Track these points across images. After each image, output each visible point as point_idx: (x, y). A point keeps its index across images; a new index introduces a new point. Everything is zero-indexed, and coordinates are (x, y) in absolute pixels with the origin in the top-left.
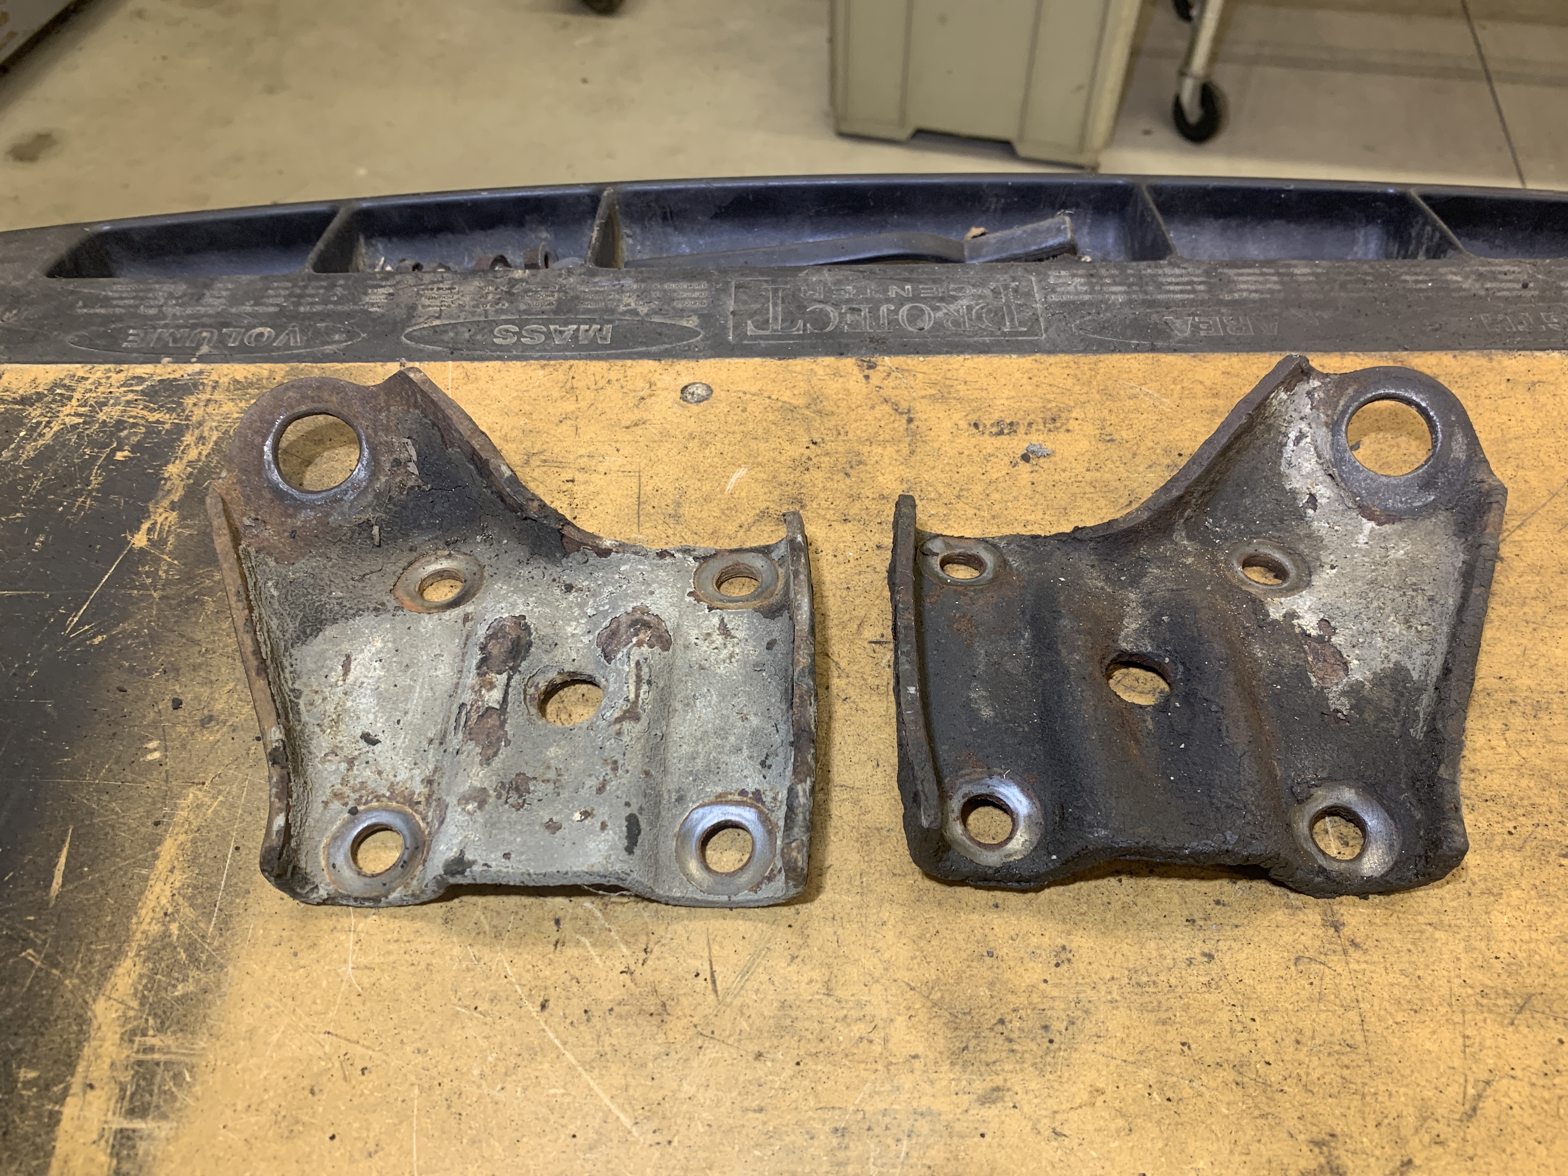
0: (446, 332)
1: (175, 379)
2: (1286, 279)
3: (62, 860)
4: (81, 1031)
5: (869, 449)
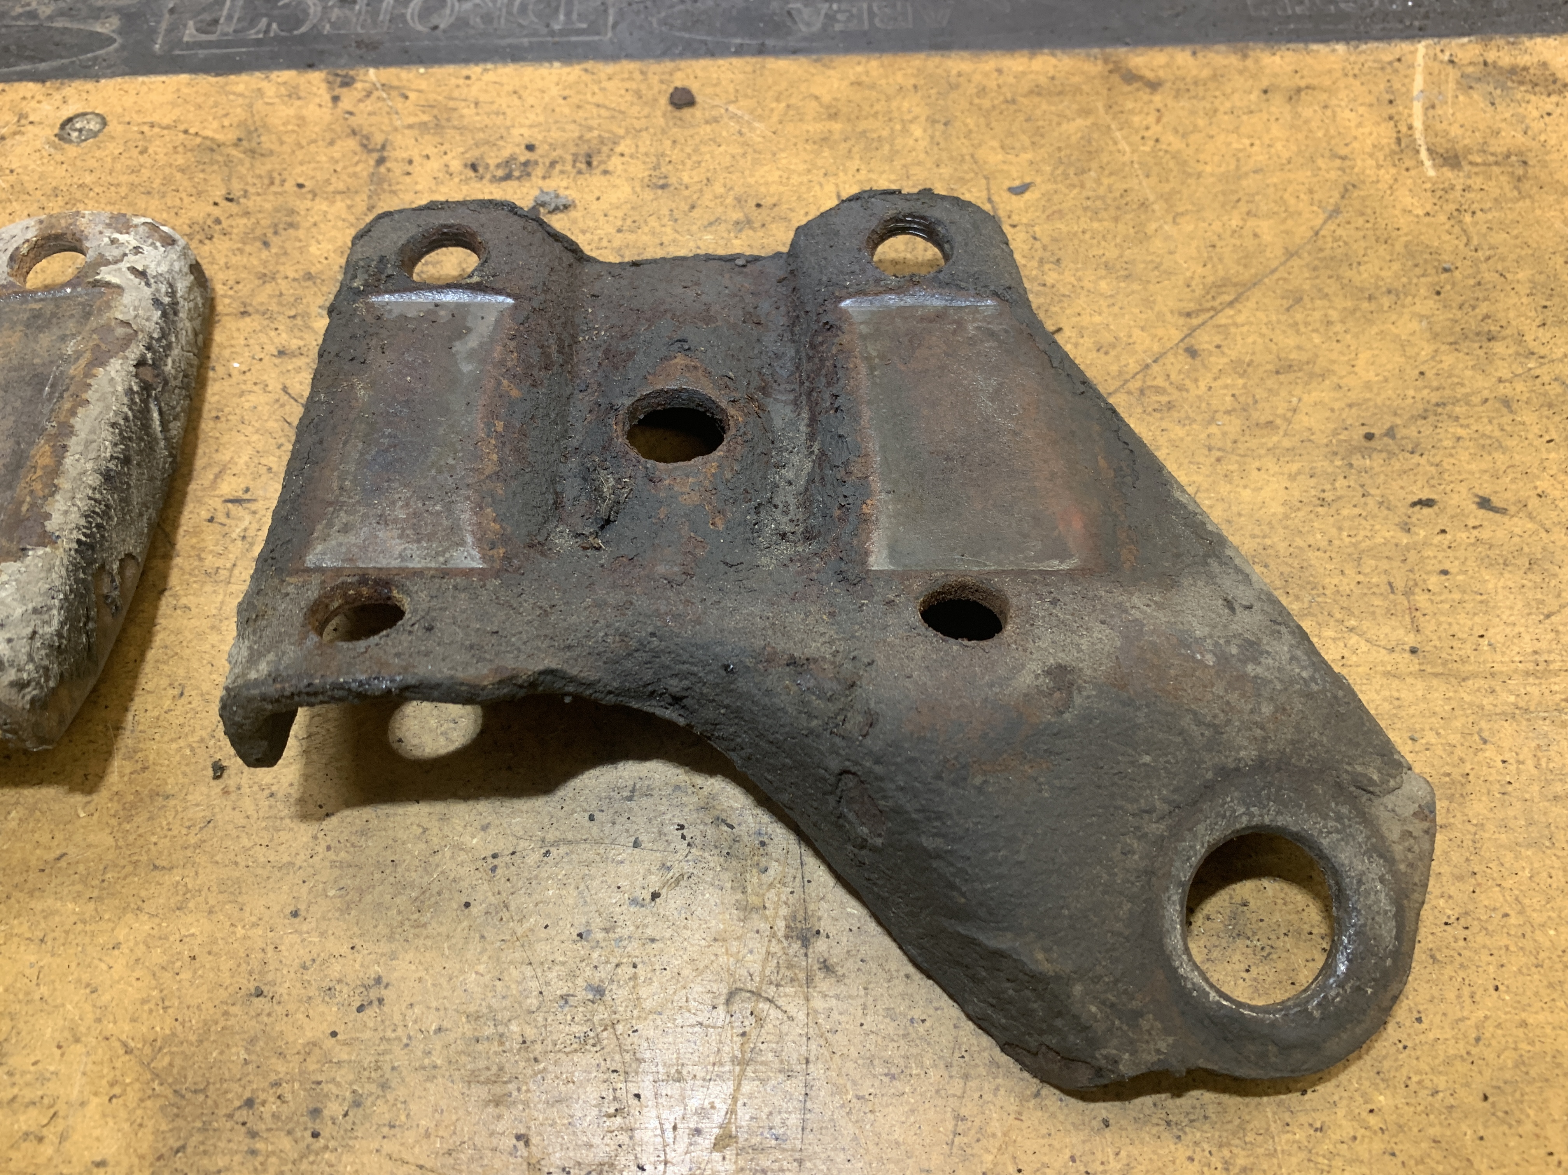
5: (309, 205)
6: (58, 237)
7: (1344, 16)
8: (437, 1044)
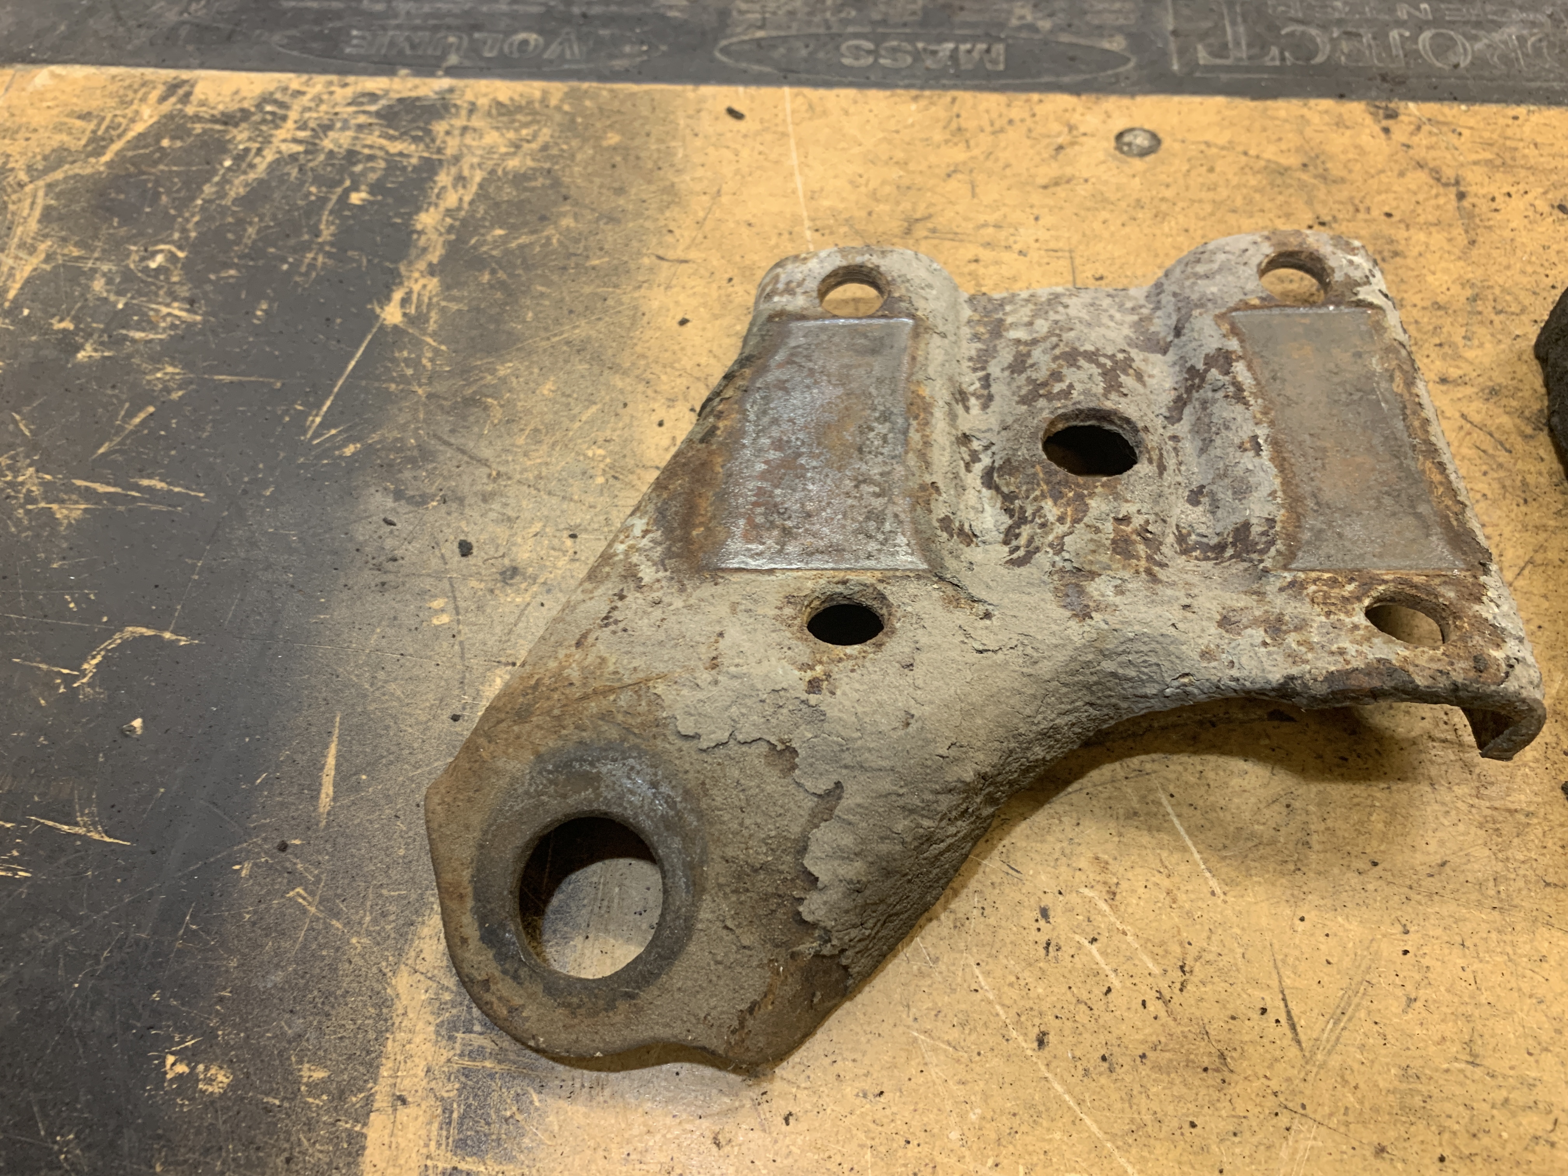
0: (774, 47)
1: (418, 99)
3: (331, 762)
5: (1406, 234)
6: (1291, 254)
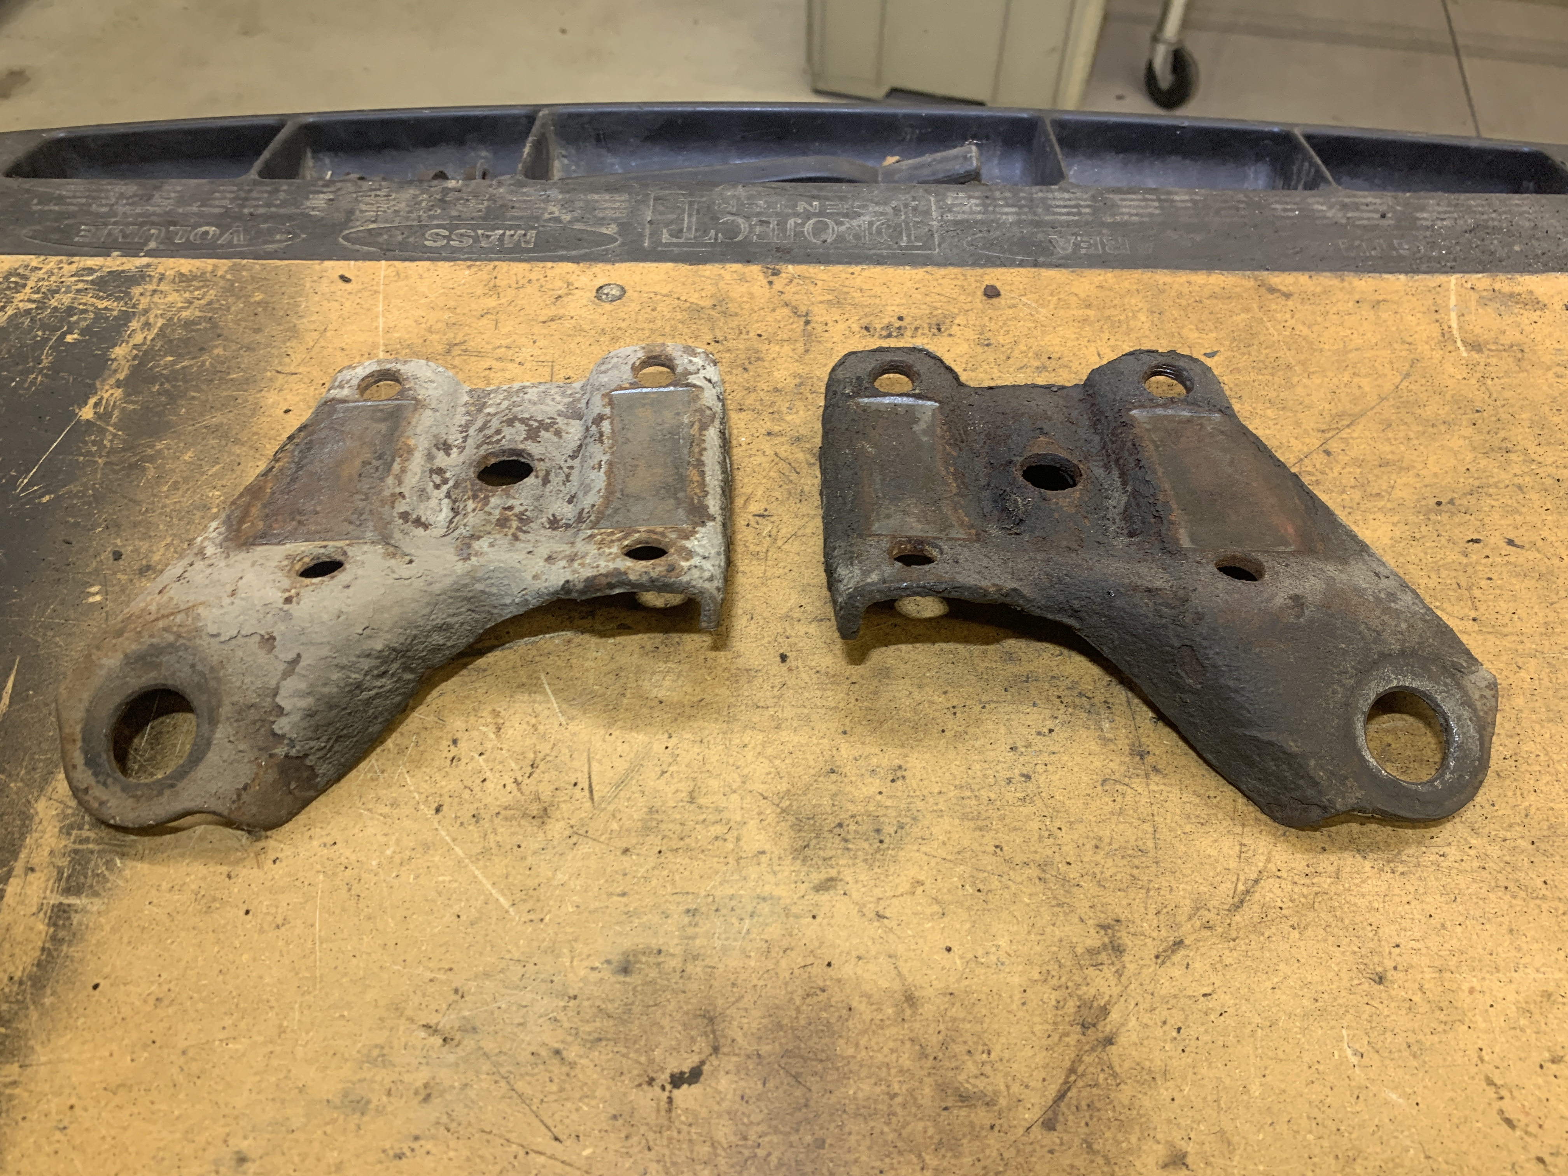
0: (381, 234)
1: (123, 272)
2: (1166, 204)
3: (10, 684)
4: (24, 825)
5: (767, 347)
6: (655, 357)
7: (1402, 258)
8: (941, 800)
